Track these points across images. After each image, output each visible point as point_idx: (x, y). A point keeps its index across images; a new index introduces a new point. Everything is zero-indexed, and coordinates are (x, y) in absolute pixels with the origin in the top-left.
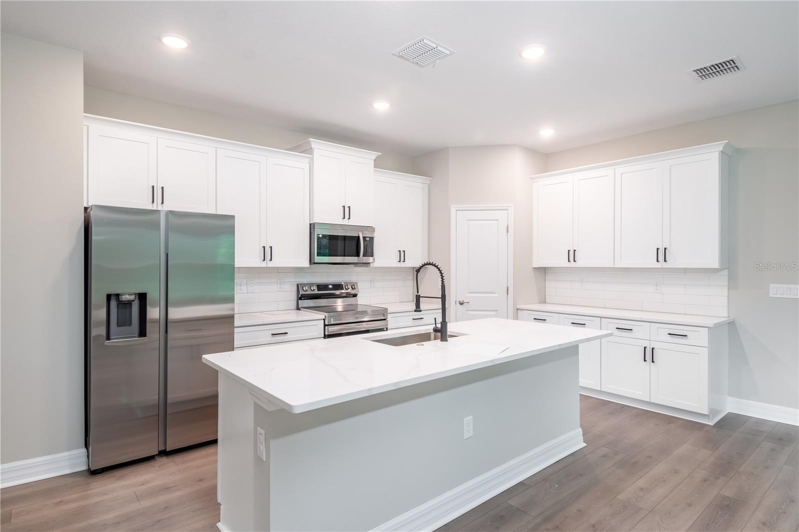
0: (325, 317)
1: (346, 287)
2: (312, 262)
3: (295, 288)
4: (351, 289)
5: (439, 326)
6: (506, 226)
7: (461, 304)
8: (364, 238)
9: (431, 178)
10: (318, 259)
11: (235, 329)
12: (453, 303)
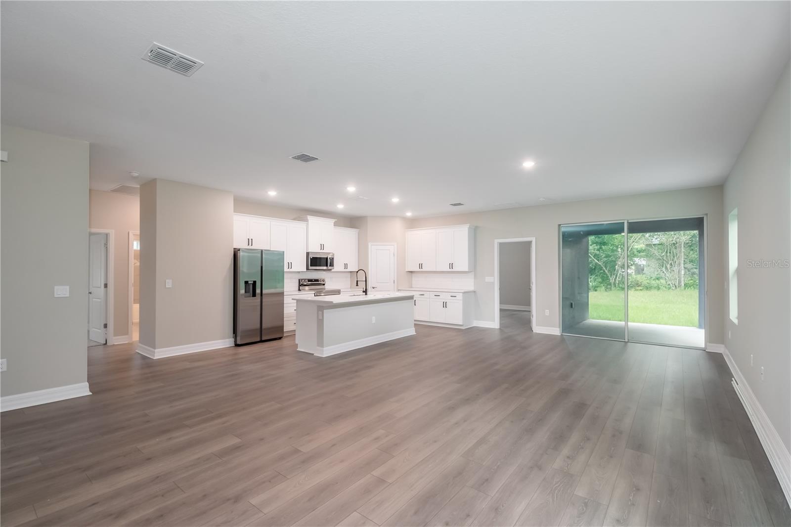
2: (307, 269)
3: (298, 281)
4: (322, 281)
5: (364, 290)
6: (394, 252)
7: (373, 288)
8: (330, 258)
9: (360, 229)
10: (310, 268)
12: (370, 287)
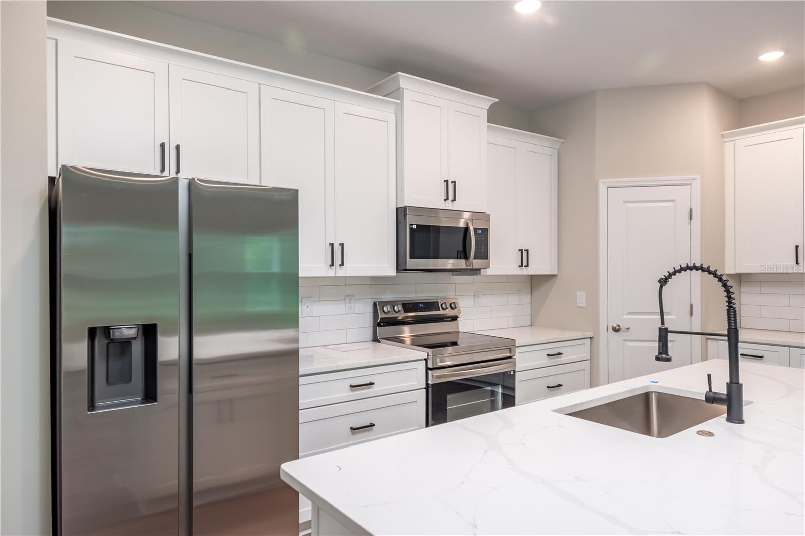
0: (428, 356)
1: (444, 306)
2: (401, 267)
3: (370, 309)
4: (449, 308)
6: (689, 209)
7: (617, 330)
8: (475, 230)
9: (563, 140)
10: (411, 263)
11: (300, 378)
12: (603, 329)
